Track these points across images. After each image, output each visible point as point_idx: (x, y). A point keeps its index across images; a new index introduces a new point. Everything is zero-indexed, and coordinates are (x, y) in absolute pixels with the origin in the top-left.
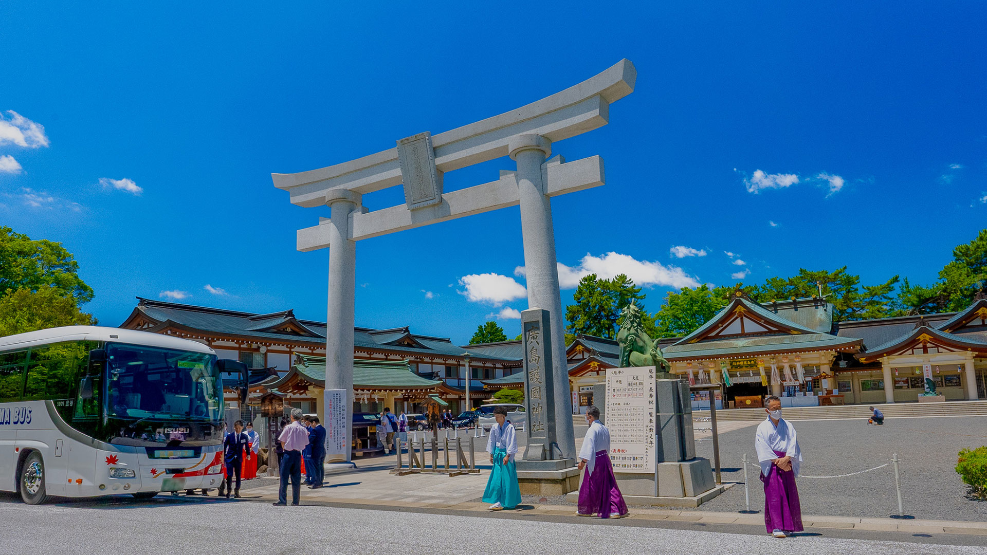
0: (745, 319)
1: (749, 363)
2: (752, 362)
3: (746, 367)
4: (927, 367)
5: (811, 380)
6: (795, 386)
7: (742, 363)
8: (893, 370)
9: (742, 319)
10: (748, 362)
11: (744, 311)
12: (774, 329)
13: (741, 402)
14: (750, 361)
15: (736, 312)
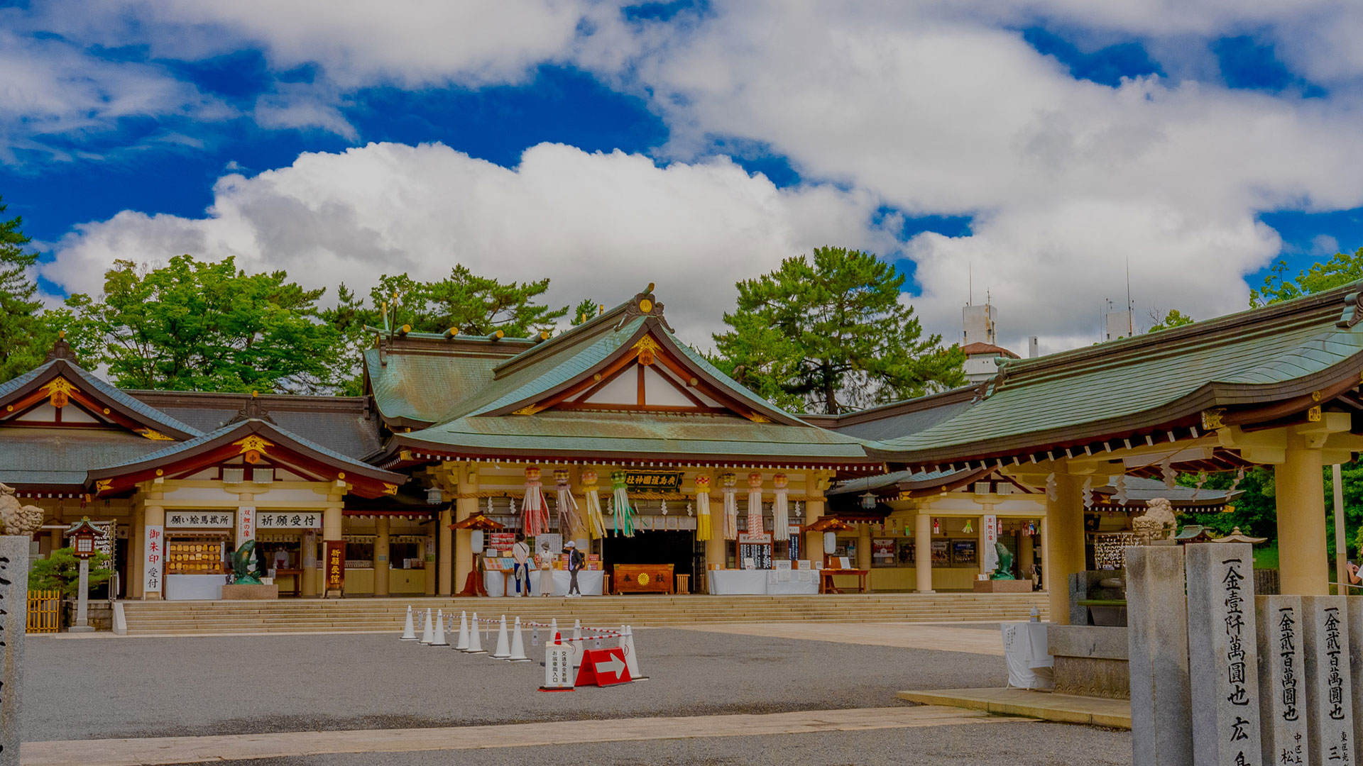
0: (648, 371)
1: (664, 481)
2: (672, 480)
3: (654, 490)
4: (990, 520)
5: (798, 532)
6: (762, 546)
7: (647, 480)
8: (935, 521)
9: (641, 367)
10: (664, 479)
11: (656, 350)
12: (710, 403)
13: (627, 578)
14: (668, 477)
15: (637, 349)
